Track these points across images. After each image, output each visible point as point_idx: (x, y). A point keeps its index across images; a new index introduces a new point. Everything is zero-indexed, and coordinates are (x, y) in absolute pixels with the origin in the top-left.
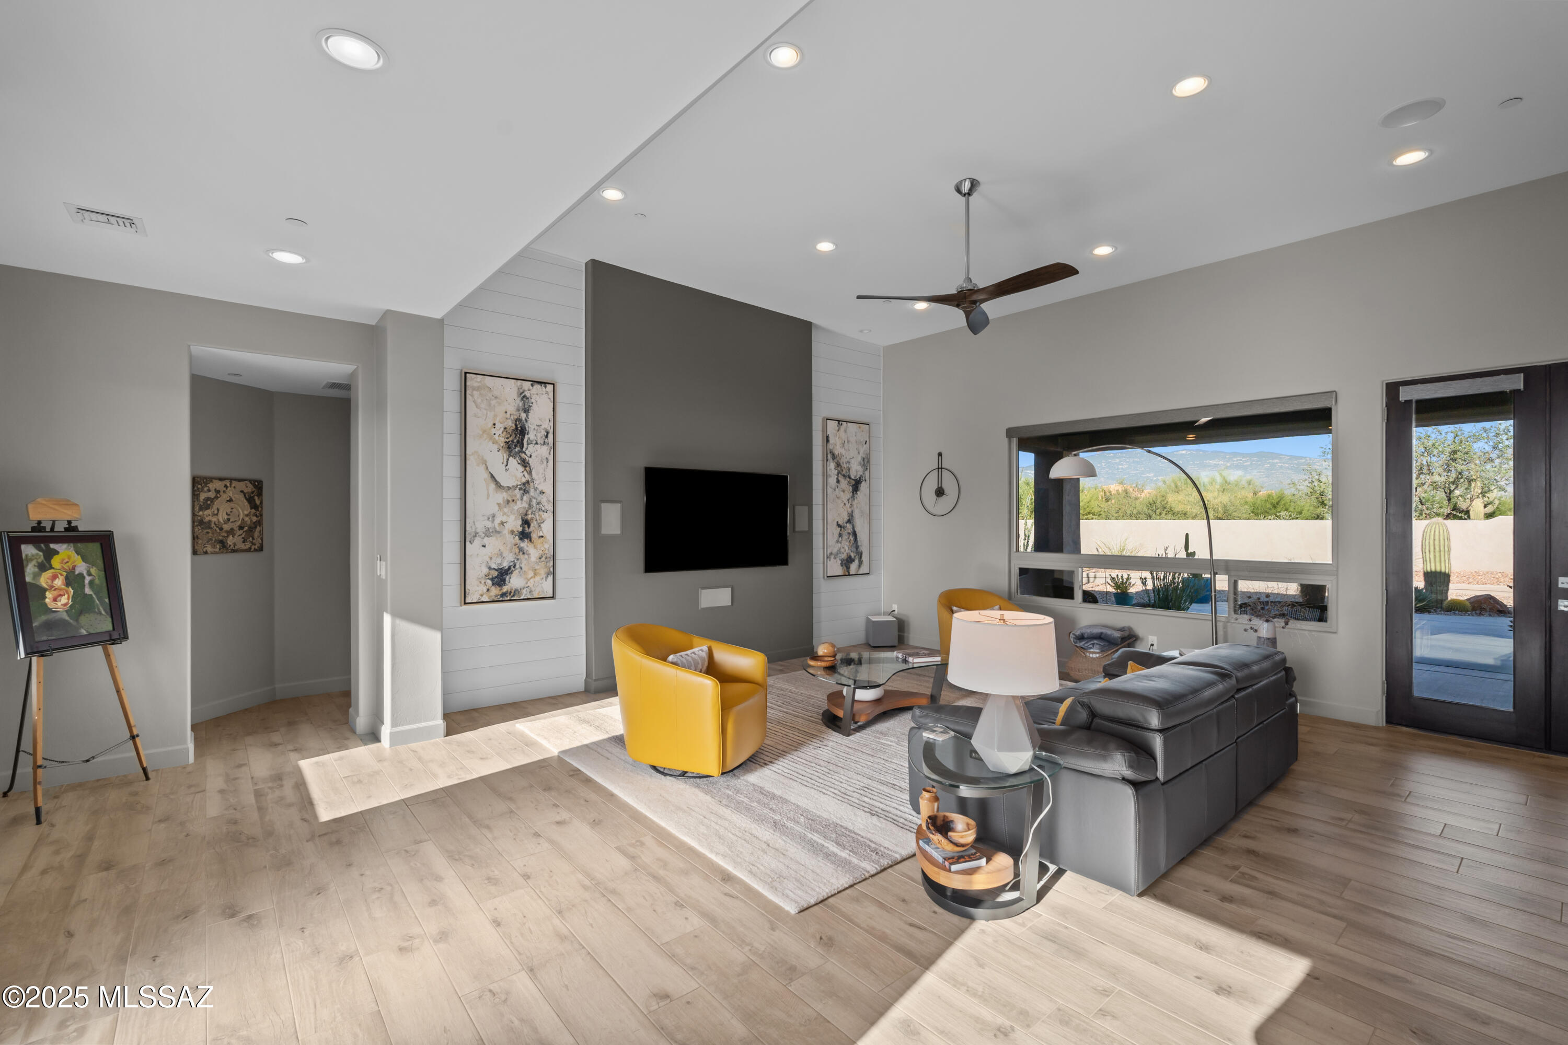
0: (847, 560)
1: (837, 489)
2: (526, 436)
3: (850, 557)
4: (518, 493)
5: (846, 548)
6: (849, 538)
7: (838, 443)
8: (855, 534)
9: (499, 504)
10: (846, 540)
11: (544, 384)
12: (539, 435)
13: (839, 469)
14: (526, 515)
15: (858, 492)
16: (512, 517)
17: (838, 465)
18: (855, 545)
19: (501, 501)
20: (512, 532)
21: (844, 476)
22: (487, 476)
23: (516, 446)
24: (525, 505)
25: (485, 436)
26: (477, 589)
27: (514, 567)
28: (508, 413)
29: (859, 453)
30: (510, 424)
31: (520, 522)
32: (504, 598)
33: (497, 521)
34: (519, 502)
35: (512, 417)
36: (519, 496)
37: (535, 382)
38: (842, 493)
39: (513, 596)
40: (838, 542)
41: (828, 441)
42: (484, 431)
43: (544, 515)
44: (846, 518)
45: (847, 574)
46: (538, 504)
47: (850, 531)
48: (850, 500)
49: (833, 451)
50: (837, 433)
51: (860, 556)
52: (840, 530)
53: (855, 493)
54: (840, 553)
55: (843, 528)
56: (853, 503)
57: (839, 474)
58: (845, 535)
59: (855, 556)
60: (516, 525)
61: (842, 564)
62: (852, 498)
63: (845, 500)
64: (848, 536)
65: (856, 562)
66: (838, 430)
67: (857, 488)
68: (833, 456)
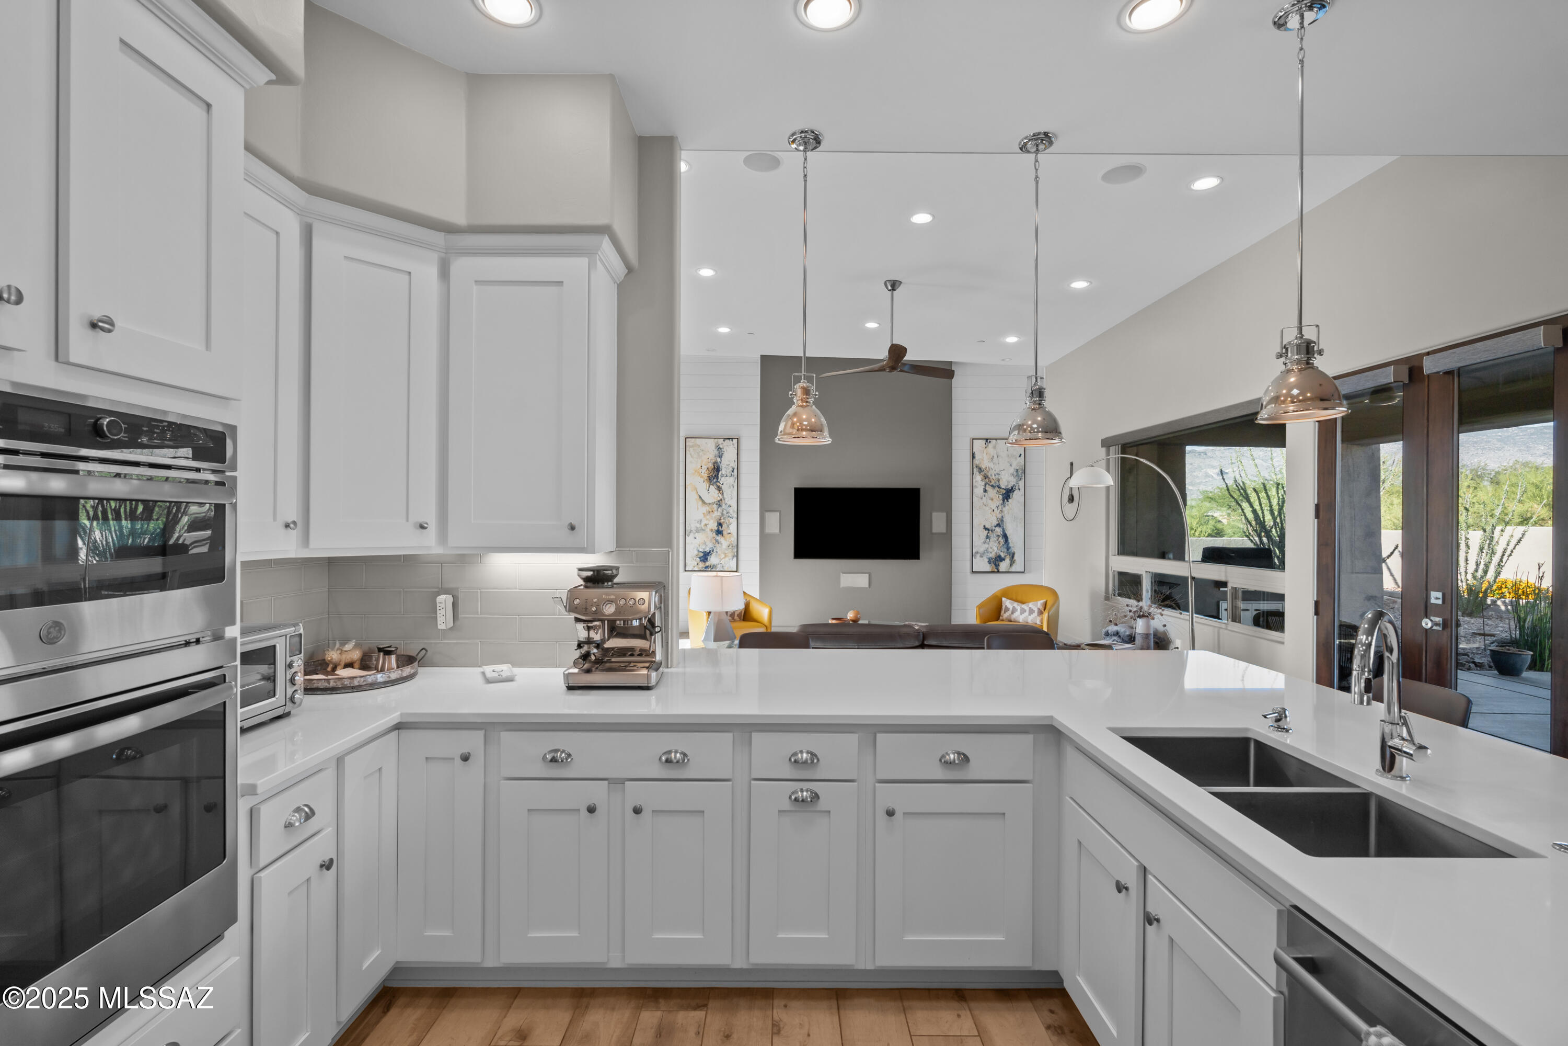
0: (996, 559)
1: (984, 497)
2: (720, 472)
3: (1000, 556)
4: (715, 507)
5: (995, 548)
6: (998, 540)
7: (986, 458)
8: (1005, 536)
9: (704, 514)
10: (995, 542)
11: (732, 439)
12: (728, 471)
13: (987, 480)
14: (720, 520)
15: (1009, 500)
16: (712, 521)
17: (986, 477)
18: (1005, 546)
19: (705, 512)
20: (712, 530)
21: (992, 486)
22: (697, 497)
23: (714, 478)
24: (720, 514)
25: (696, 473)
26: (693, 563)
27: (713, 551)
28: (710, 459)
29: (1011, 465)
30: (711, 466)
31: (716, 524)
32: (706, 569)
33: (703, 524)
34: (716, 512)
35: (712, 461)
36: (715, 509)
37: (725, 439)
38: (990, 501)
39: (712, 568)
40: (985, 542)
41: (973, 457)
42: (696, 471)
43: (731, 520)
44: (995, 523)
45: (996, 571)
46: (727, 513)
47: (999, 534)
48: (1000, 508)
49: (980, 466)
50: (985, 450)
51: (1013, 555)
52: (988, 533)
53: (1006, 500)
54: (988, 553)
55: (992, 531)
56: (1004, 509)
57: (987, 485)
58: (993, 537)
59: (1005, 556)
60: (714, 526)
61: (989, 562)
62: (1002, 505)
63: (994, 507)
64: (997, 538)
65: (1008, 561)
66: (986, 447)
67: (1009, 496)
68: (980, 470)
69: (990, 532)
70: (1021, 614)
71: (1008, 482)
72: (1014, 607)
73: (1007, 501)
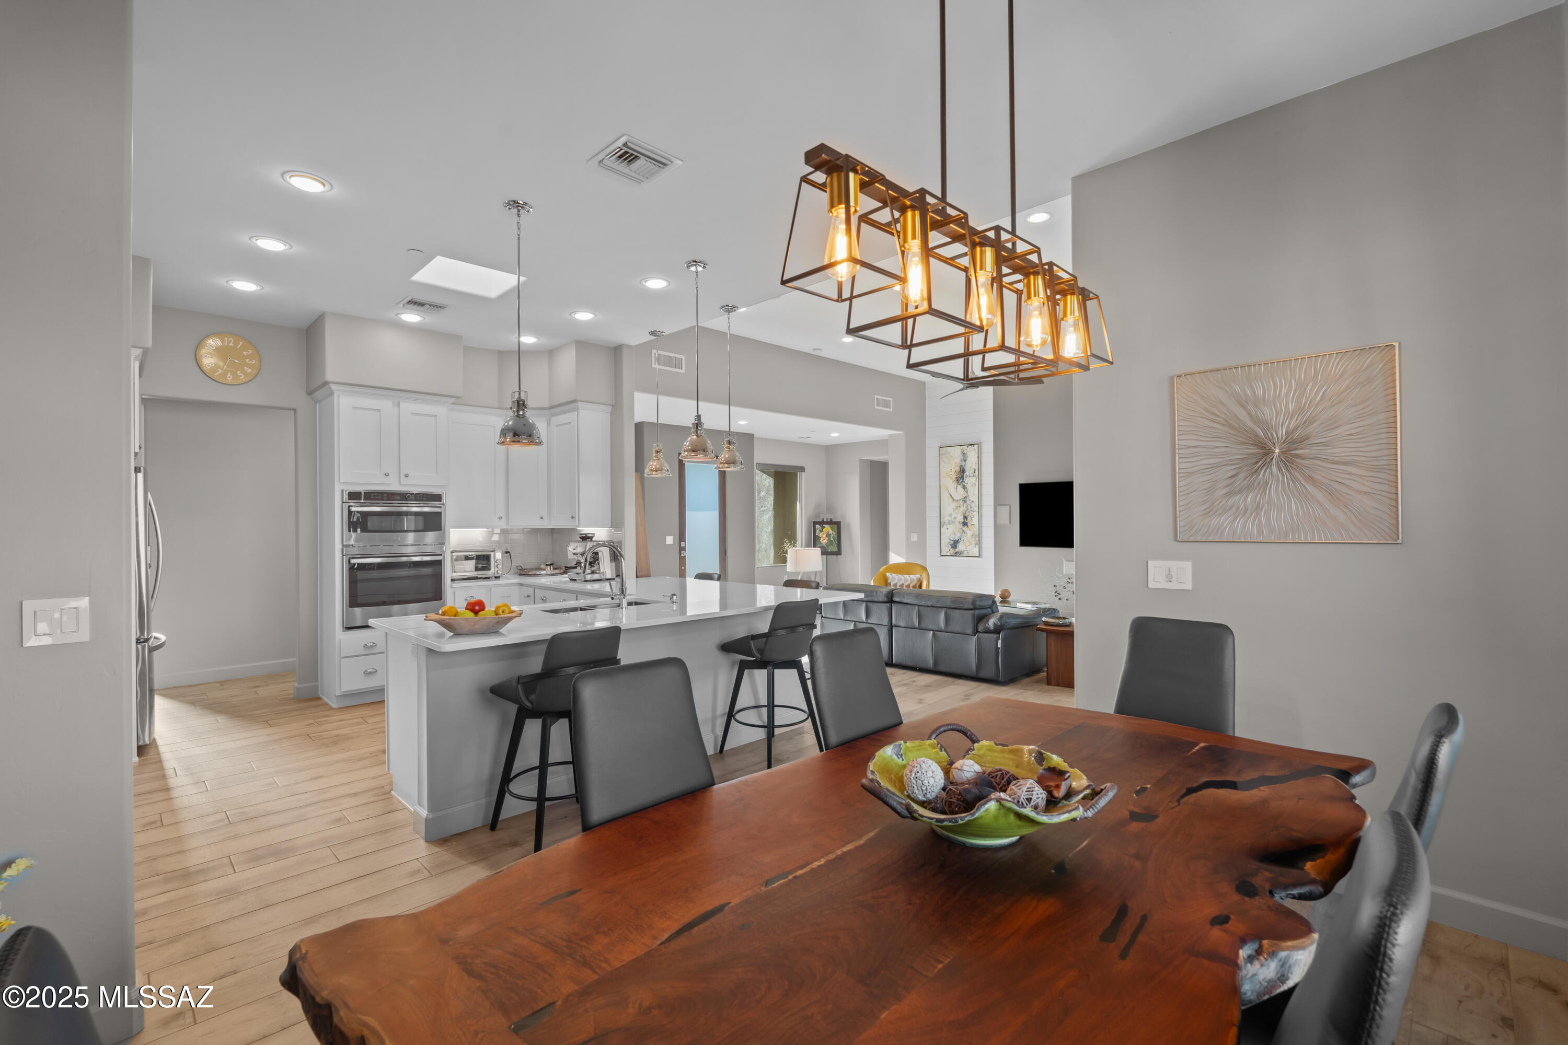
2: (965, 474)
4: (961, 502)
9: (953, 509)
11: (973, 445)
12: (971, 472)
14: (965, 513)
16: (959, 515)
19: (954, 507)
20: (959, 522)
22: (948, 495)
23: (960, 479)
24: (965, 508)
25: (947, 476)
26: (947, 549)
27: (961, 540)
28: (957, 463)
30: (958, 469)
31: (963, 517)
32: (957, 554)
33: (953, 517)
34: (962, 507)
35: (959, 465)
36: (962, 504)
37: (968, 445)
39: (960, 554)
42: (947, 474)
43: (974, 513)
46: (971, 507)
60: (961, 518)
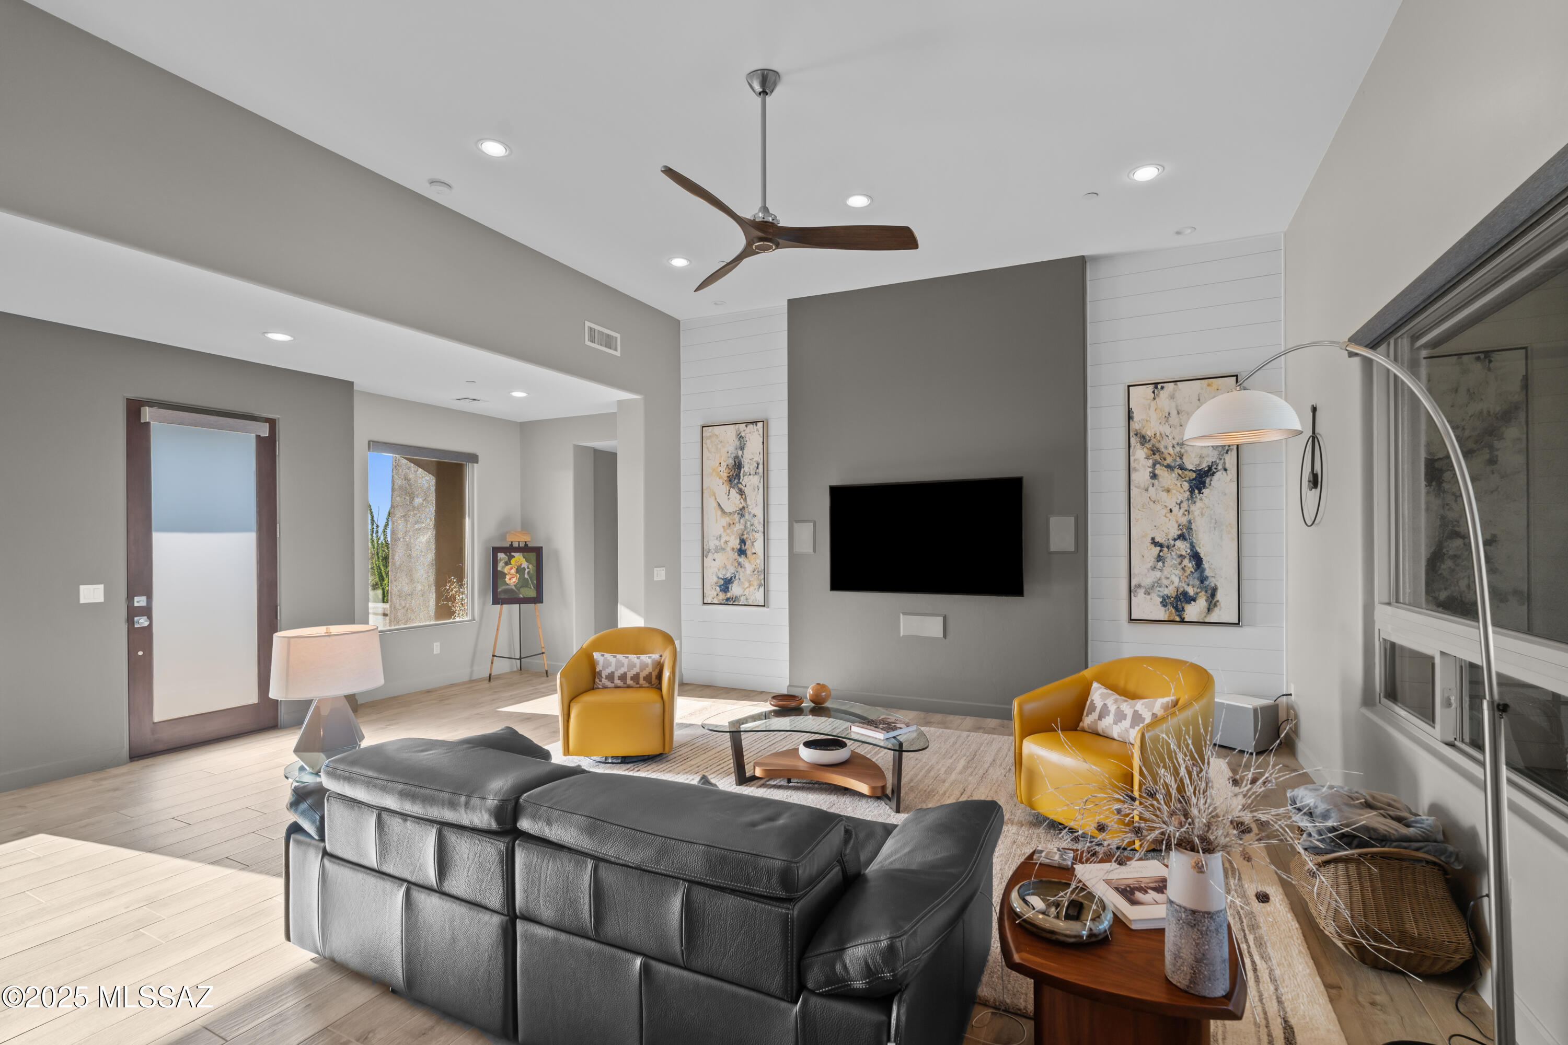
0: (1177, 598)
1: (1151, 489)
2: (742, 470)
3: (1185, 594)
4: (736, 517)
5: (1175, 578)
6: (1180, 564)
7: (1154, 416)
8: (1197, 558)
9: (724, 527)
10: (1175, 567)
11: (755, 423)
12: (752, 467)
13: (1157, 457)
14: (743, 535)
15: (1204, 491)
16: (733, 537)
17: (1155, 451)
18: (1196, 575)
19: (725, 524)
20: (733, 549)
21: (1169, 467)
22: (715, 505)
23: (735, 479)
24: (742, 527)
25: (714, 474)
26: (713, 593)
27: (735, 578)
28: (729, 453)
30: (731, 461)
31: (738, 541)
32: (728, 602)
33: (723, 540)
34: (737, 525)
35: (732, 455)
36: (737, 520)
37: (748, 423)
38: (1165, 494)
39: (734, 601)
40: (1154, 568)
41: (1130, 417)
42: (714, 470)
43: (756, 535)
44: (1175, 532)
45: (1178, 619)
46: (752, 525)
47: (1184, 553)
48: (1185, 505)
49: (1143, 433)
50: (1153, 404)
51: (1213, 593)
52: (1161, 551)
53: (1196, 491)
54: (1160, 587)
55: (1168, 547)
56: (1193, 508)
57: (1158, 466)
58: (1171, 559)
59: (1197, 593)
60: (735, 543)
61: (1164, 603)
62: (1188, 500)
63: (1172, 504)
64: (1179, 560)
65: (1202, 602)
66: (1154, 399)
67: (1204, 483)
68: (1143, 440)
69: (1165, 549)
70: (1115, 723)
71: (1201, 457)
72: (1105, 704)
73: (1200, 493)
